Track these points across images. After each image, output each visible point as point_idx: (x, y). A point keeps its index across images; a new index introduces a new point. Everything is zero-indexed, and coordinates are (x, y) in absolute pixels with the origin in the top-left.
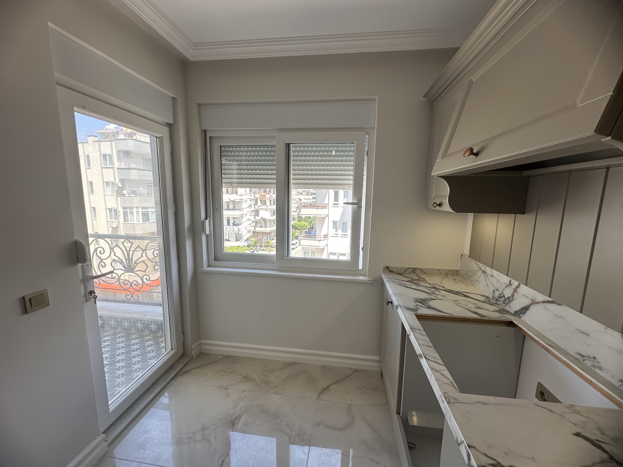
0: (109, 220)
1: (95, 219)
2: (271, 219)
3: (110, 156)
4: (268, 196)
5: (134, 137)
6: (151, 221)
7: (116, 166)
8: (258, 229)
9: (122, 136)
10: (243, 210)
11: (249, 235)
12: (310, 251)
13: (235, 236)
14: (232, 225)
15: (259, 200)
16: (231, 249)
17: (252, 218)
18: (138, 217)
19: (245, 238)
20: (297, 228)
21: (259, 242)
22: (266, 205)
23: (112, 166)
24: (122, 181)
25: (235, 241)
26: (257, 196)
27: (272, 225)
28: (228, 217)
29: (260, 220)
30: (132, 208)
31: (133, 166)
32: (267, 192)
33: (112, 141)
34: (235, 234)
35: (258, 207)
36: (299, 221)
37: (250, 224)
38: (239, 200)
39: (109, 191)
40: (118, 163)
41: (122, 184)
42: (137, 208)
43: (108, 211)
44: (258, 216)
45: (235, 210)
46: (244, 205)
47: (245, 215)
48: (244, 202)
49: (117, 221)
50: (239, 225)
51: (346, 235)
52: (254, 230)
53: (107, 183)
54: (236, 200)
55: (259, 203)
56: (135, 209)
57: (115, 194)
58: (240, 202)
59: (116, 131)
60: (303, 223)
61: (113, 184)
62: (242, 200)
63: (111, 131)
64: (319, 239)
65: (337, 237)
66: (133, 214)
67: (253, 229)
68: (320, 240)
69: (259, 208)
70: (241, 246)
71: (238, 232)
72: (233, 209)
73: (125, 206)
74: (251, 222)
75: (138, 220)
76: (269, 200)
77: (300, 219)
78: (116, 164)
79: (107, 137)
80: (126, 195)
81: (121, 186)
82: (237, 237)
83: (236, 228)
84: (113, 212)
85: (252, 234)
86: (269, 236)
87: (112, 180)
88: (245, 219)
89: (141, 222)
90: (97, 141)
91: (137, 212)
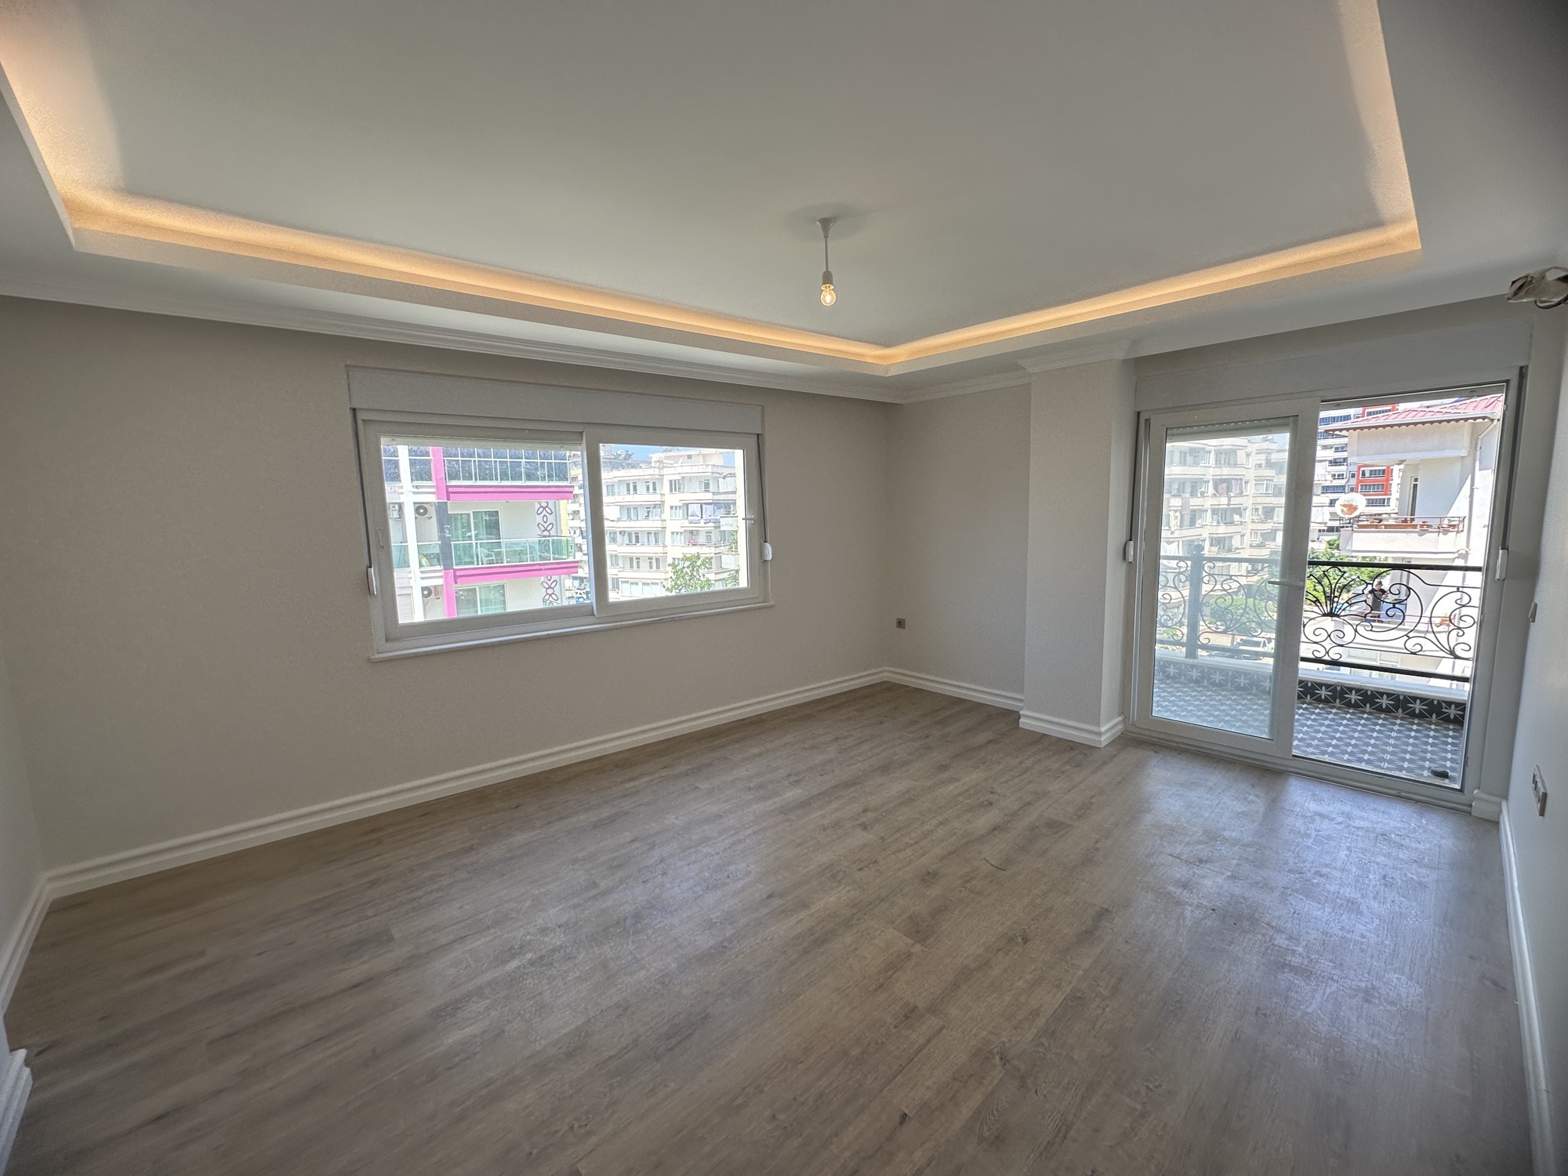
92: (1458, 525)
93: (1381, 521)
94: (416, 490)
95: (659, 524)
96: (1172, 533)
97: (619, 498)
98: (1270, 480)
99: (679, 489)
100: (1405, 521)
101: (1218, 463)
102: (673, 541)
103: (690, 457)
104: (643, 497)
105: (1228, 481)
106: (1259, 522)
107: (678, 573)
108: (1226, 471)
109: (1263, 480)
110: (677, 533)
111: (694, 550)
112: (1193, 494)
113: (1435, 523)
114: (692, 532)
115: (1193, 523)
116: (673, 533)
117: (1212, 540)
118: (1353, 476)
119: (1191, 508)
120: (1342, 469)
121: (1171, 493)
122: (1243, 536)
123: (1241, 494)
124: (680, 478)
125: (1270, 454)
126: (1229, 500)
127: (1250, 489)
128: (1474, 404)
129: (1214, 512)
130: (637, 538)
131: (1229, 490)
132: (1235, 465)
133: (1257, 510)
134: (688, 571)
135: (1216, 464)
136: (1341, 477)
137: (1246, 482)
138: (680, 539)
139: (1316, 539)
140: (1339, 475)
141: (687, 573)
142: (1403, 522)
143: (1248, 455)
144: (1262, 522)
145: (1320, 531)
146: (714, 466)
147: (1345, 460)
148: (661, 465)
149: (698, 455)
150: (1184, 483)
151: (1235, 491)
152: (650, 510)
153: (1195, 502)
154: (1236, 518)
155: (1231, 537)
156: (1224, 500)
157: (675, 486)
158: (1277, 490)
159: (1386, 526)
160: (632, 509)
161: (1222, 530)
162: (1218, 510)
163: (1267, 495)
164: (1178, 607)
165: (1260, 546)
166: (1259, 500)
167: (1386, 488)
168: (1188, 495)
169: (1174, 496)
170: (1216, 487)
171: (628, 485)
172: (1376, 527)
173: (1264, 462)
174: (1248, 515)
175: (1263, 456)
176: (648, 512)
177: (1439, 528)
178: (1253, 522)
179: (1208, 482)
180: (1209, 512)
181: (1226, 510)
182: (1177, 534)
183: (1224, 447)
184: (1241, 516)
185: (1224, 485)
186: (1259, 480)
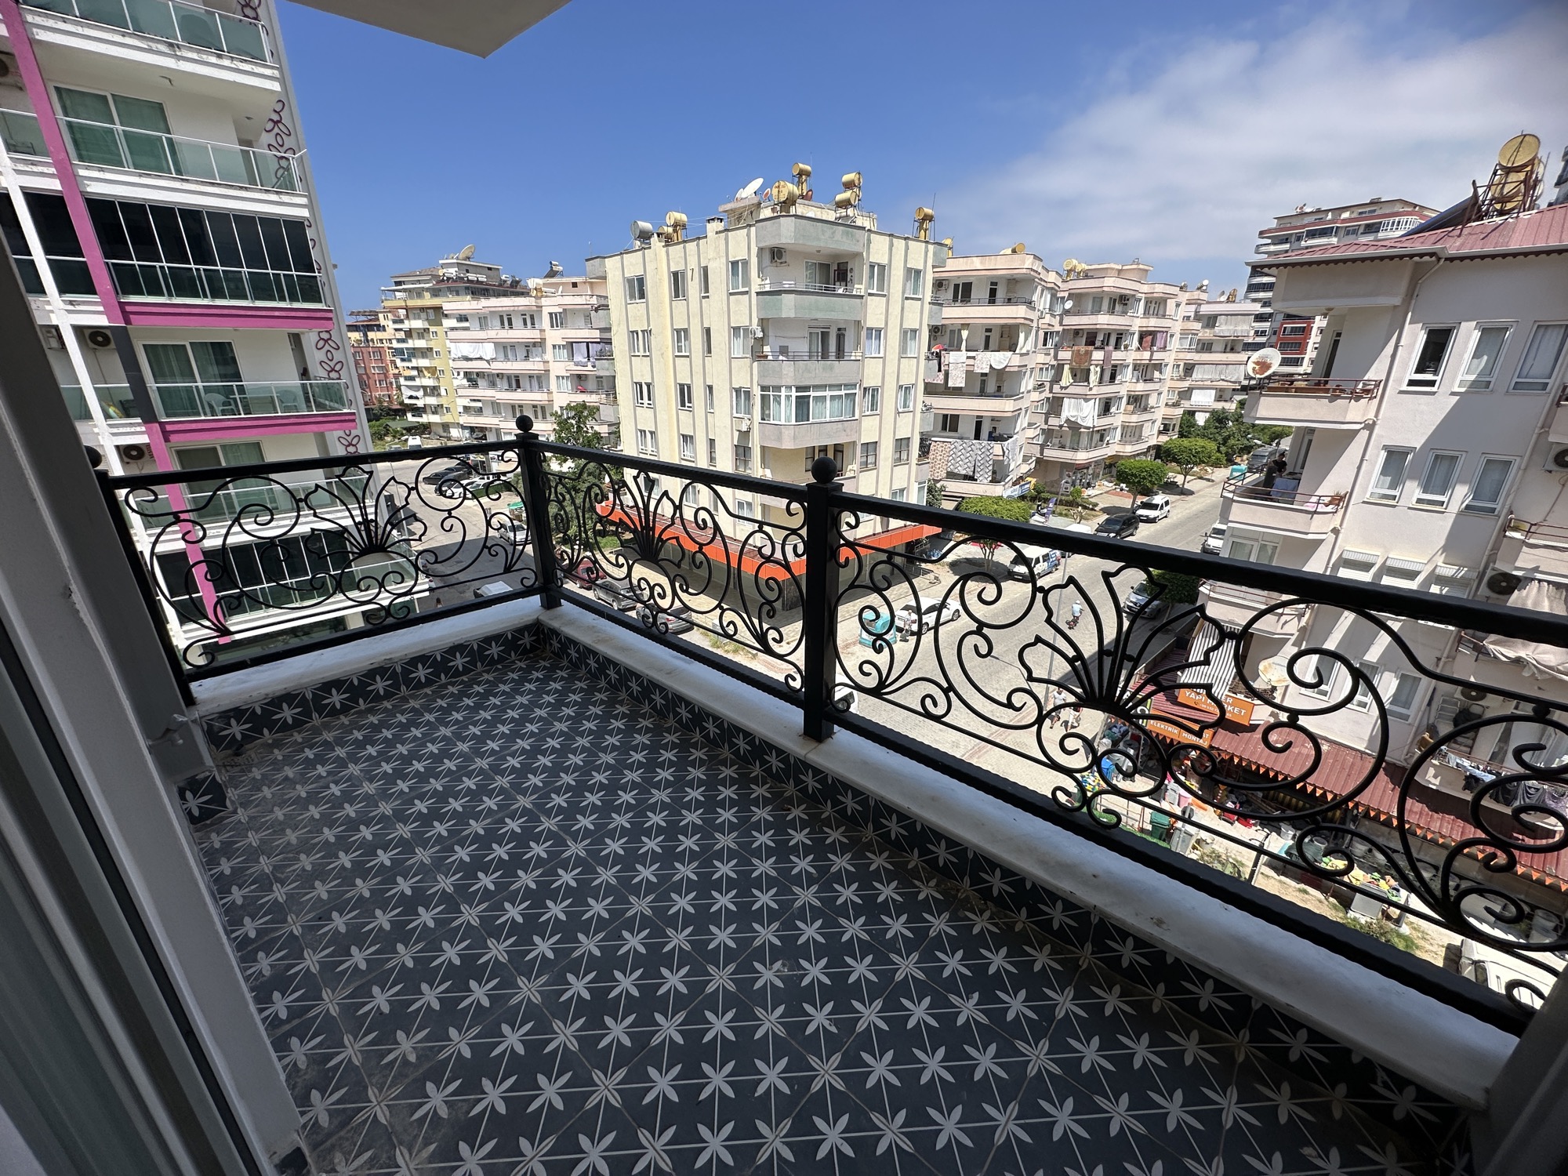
0: (735, 415)
1: (712, 411)
2: (1094, 427)
3: (746, 263)
4: (1098, 355)
5: (792, 211)
6: (811, 420)
7: (755, 288)
8: (1051, 454)
9: (767, 213)
10: (1022, 397)
11: (1025, 468)
12: (1256, 544)
13: (991, 468)
14: (987, 438)
15: (1066, 367)
16: (980, 504)
17: (1040, 421)
18: (788, 411)
19: (1013, 476)
20: (1174, 457)
21: (1047, 489)
22: (1086, 384)
23: (747, 289)
24: (763, 322)
25: (991, 482)
26: (1065, 355)
27: (1093, 445)
28: (978, 417)
29: (1061, 426)
30: (778, 388)
31: (787, 285)
32: (1098, 344)
33: (750, 226)
34: (991, 462)
35: (1062, 388)
36: (1182, 435)
37: (1033, 438)
38: (1016, 369)
39: (739, 347)
40: (759, 281)
41: (763, 331)
42: (789, 388)
43: (734, 394)
44: (1058, 414)
45: (1002, 397)
46: (1027, 383)
47: (1023, 411)
48: (1028, 373)
49: (749, 416)
50: (1006, 440)
51: (1442, 503)
52: (1039, 456)
53: (736, 329)
54: (1007, 370)
55: (1067, 378)
56: (783, 389)
57: (749, 356)
58: (1018, 375)
59: (755, 201)
60: (1201, 442)
61: (746, 330)
62: (1024, 369)
63: (747, 203)
64: (1310, 507)
65: (1394, 506)
66: (779, 404)
67: (1036, 451)
68: (1315, 512)
69: (1063, 391)
70: (1005, 496)
71: (1001, 458)
72: (997, 394)
73: (766, 384)
74: (1038, 431)
75: (788, 419)
76: (1098, 369)
77: (1186, 429)
78: (756, 284)
79: (739, 219)
80: (770, 358)
81: (760, 335)
82: (994, 472)
83: (997, 448)
84: (742, 395)
85: (1033, 465)
86: (1079, 476)
87: (743, 321)
88: (1022, 422)
89: (793, 422)
90: (721, 232)
91: (788, 397)
92: (1373, 390)
93: (1292, 382)
94: (71, 308)
95: (541, 366)
96: (1091, 389)
97: (492, 334)
98: (1195, 334)
99: (562, 324)
100: (1318, 383)
101: (1146, 313)
102: (559, 387)
103: (575, 285)
104: (520, 334)
105: (1153, 334)
106: (1178, 380)
107: (563, 424)
108: (1153, 323)
109: (1188, 334)
110: (563, 377)
111: (580, 398)
112: (1117, 347)
113: (1348, 387)
114: (579, 377)
115: (1113, 378)
116: (558, 377)
117: (1129, 397)
118: (1275, 333)
119: (1112, 362)
120: (1266, 325)
121: (1094, 344)
122: (1160, 394)
123: (1164, 349)
124: (561, 310)
125: (1200, 305)
126: (1152, 355)
127: (1174, 344)
128: (1421, 240)
129: (1136, 367)
130: (518, 382)
131: (1153, 344)
132: (1164, 316)
133: (1178, 366)
134: (574, 422)
135: (1144, 314)
136: (1263, 334)
137: (1172, 336)
138: (567, 385)
139: (1228, 399)
140: (1262, 332)
141: (572, 425)
142: (1316, 384)
143: (1178, 305)
144: (1181, 379)
145: (1234, 390)
146: (601, 296)
147: (1271, 315)
148: (539, 294)
149: (585, 283)
150: (1109, 334)
151: (1159, 343)
152: (531, 348)
153: (1117, 355)
154: (1157, 374)
155: (1148, 395)
156: (1146, 355)
157: (557, 320)
158: (1200, 346)
159: (1298, 390)
160: (509, 348)
161: (1141, 387)
162: (1140, 365)
163: (1189, 350)
164: (1088, 468)
165: (1176, 405)
166: (1182, 356)
167: (1301, 347)
168: (1111, 348)
169: (1096, 348)
170: (1141, 341)
171: (501, 317)
172: (1287, 390)
173: (1192, 315)
174: (1168, 372)
175: (1193, 308)
176: (528, 351)
177: (1352, 393)
178: (1172, 379)
179: (1134, 334)
180: (1131, 368)
181: (1148, 365)
182: (1094, 391)
183: (1155, 295)
184: (1161, 373)
185: (1148, 338)
186: (1184, 333)
